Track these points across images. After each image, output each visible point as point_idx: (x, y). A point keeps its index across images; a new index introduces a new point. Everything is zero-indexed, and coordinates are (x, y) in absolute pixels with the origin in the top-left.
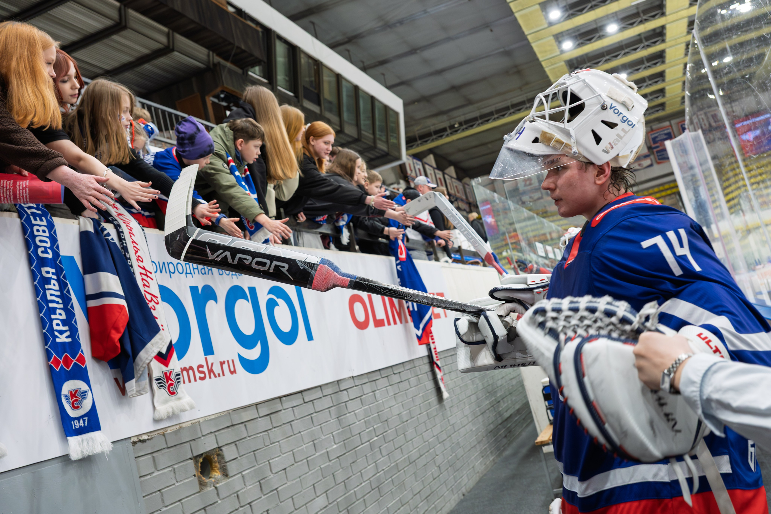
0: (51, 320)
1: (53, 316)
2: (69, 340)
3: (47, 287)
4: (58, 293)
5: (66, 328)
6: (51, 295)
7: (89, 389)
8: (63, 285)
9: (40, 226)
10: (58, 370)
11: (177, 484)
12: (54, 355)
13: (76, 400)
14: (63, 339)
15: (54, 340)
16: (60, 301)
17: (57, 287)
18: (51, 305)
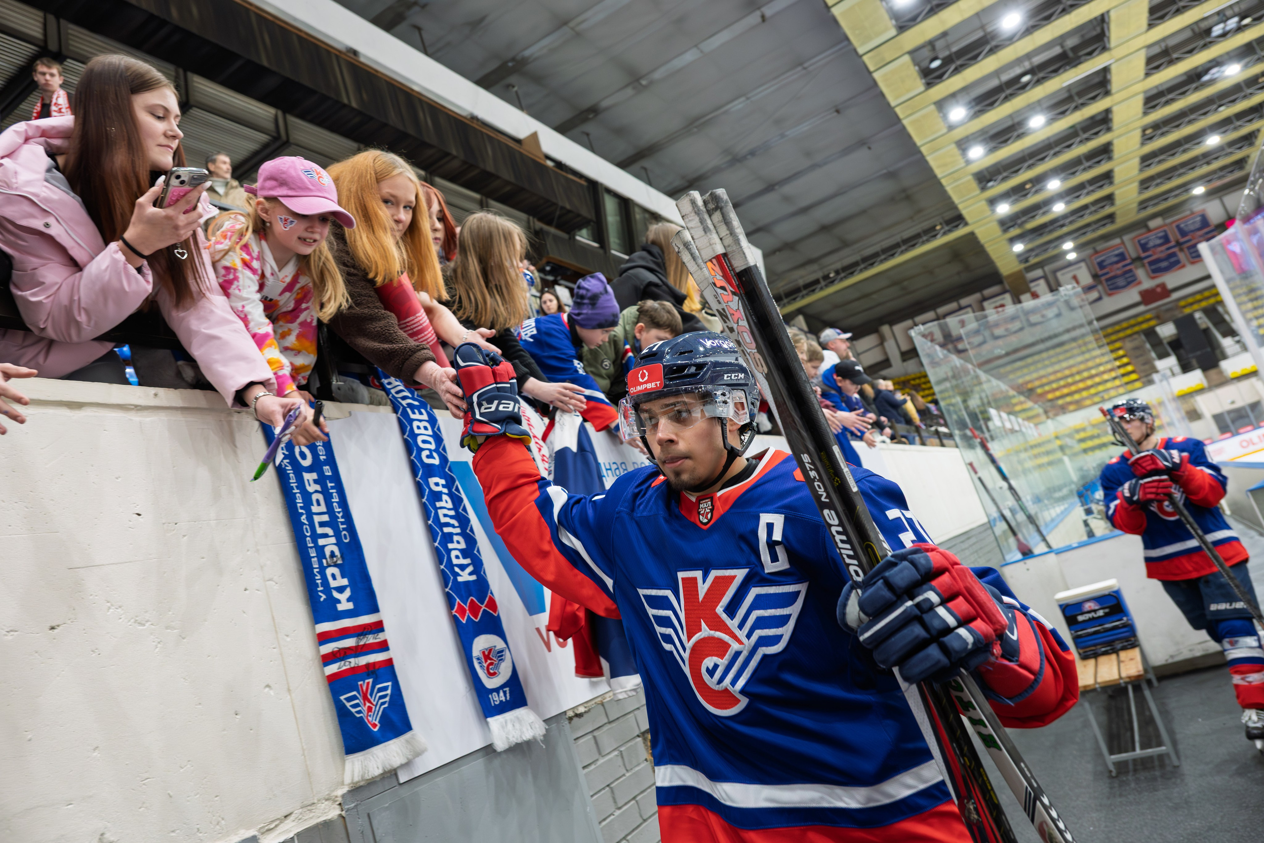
0: (449, 551)
1: (450, 546)
2: (473, 578)
3: (438, 504)
4: (452, 513)
5: (467, 561)
6: (445, 515)
7: (505, 646)
8: (457, 501)
9: (420, 421)
10: (464, 622)
11: (628, 775)
12: (458, 600)
13: (491, 664)
14: (465, 576)
15: (455, 580)
16: (456, 524)
17: (450, 505)
18: (446, 530)
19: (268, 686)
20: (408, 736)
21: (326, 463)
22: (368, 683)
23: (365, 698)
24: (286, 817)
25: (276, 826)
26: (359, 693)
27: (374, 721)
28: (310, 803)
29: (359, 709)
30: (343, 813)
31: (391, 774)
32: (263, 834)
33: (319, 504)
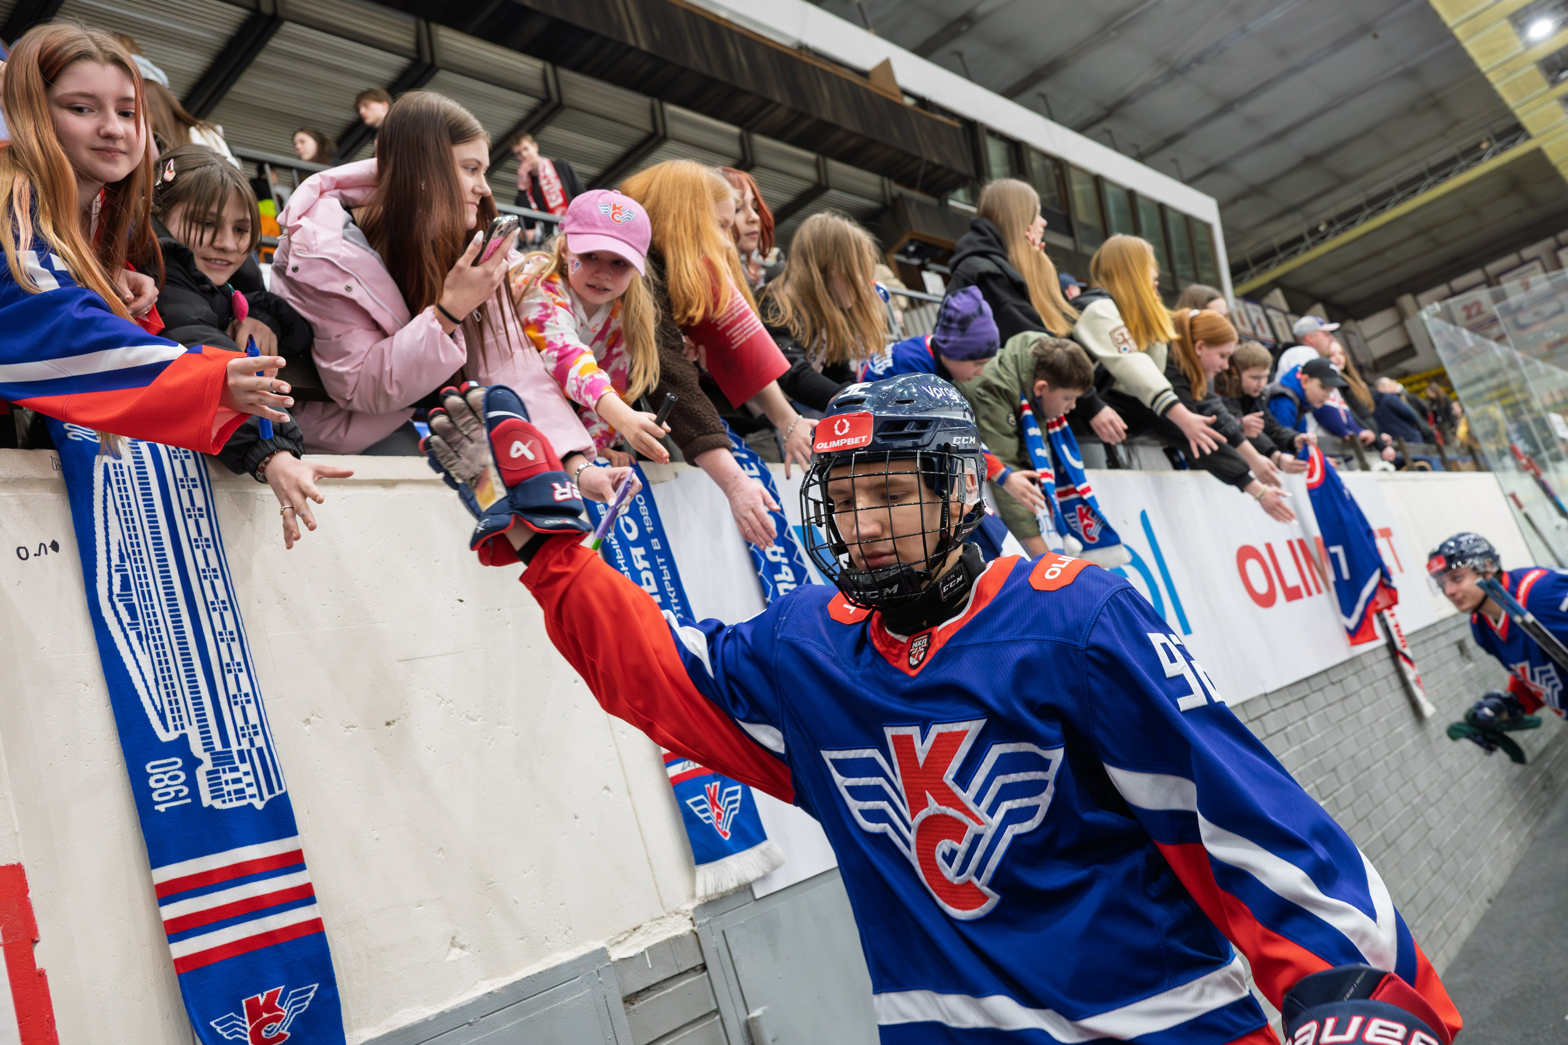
17: (791, 578)
19: (606, 788)
20: (763, 846)
21: (654, 535)
22: (715, 787)
23: (713, 803)
24: (634, 930)
25: (625, 939)
26: (706, 797)
27: (724, 829)
28: (659, 915)
29: (707, 814)
30: (695, 929)
31: (746, 889)
32: (612, 946)
33: (649, 583)
